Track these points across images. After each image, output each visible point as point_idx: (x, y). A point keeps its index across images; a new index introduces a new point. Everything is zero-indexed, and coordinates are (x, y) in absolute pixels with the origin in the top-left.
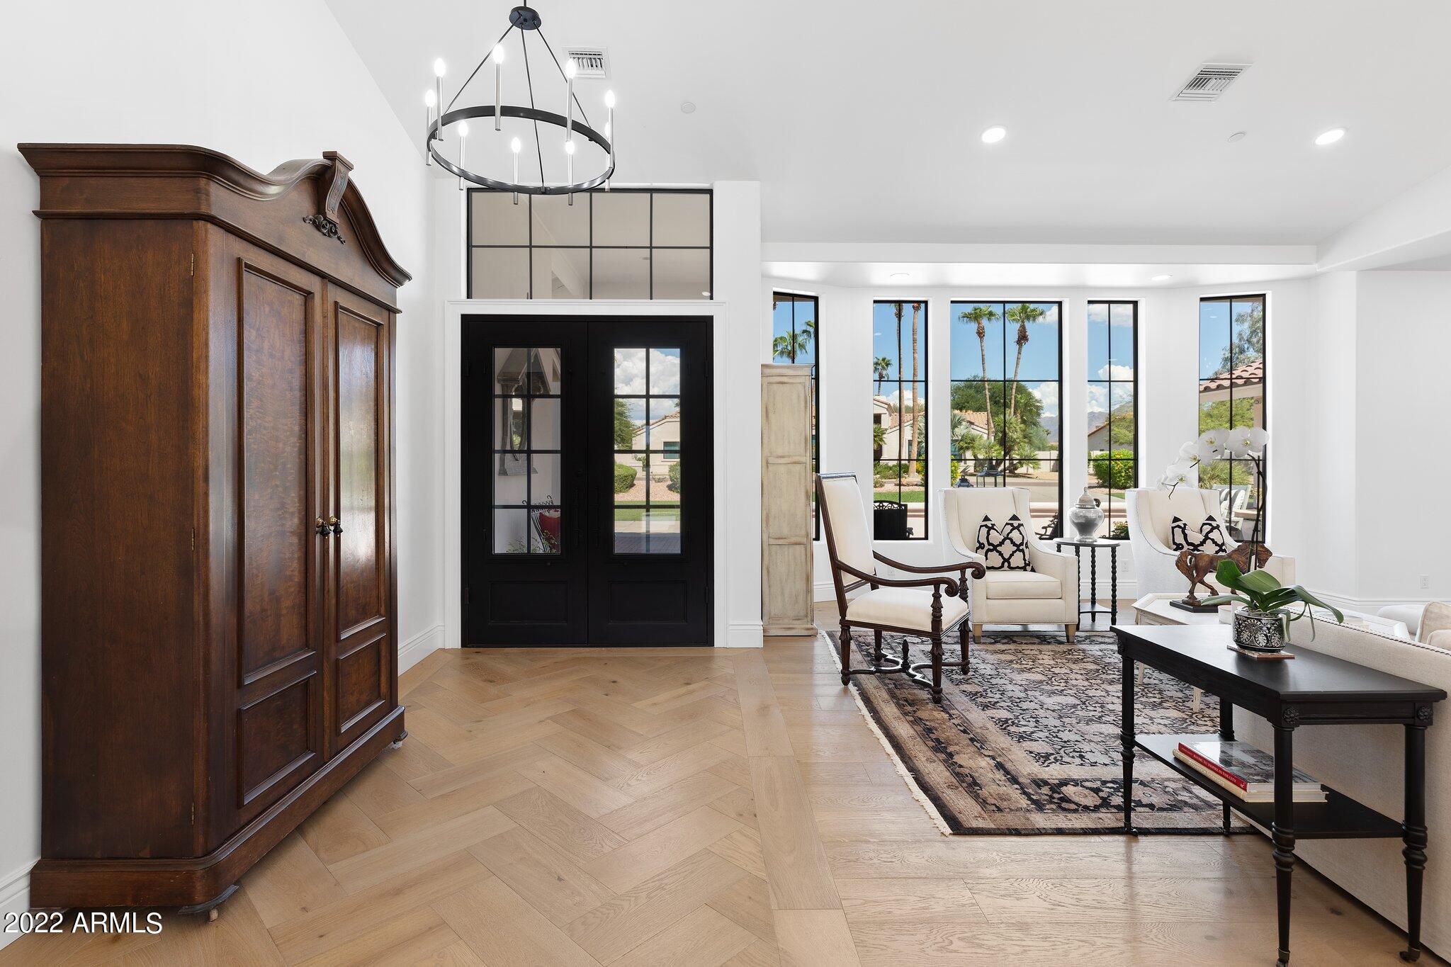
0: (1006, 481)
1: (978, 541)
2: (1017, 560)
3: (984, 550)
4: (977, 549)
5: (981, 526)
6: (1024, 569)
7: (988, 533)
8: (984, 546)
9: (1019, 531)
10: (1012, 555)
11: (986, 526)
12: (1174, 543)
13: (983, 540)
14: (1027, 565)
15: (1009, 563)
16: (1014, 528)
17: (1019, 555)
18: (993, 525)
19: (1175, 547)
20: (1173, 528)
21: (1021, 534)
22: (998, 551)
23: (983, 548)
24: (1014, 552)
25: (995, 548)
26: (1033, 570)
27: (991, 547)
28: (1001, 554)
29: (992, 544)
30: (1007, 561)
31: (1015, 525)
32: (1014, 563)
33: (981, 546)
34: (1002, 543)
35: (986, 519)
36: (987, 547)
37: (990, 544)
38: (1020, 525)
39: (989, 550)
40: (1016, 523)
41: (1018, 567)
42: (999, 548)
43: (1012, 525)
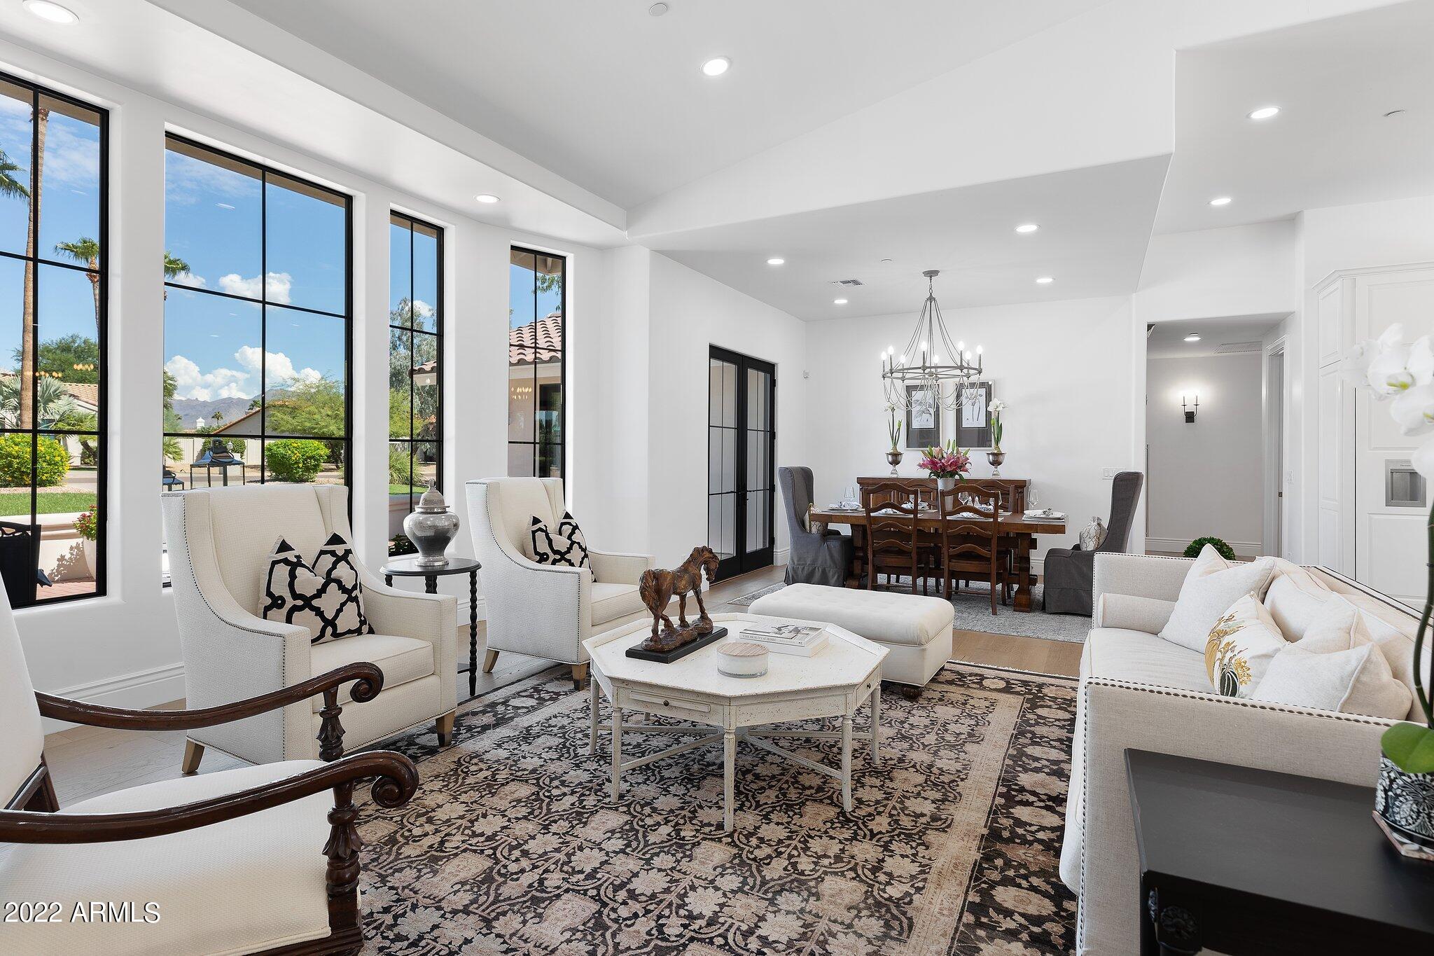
0: (229, 474)
1: (269, 594)
2: (348, 619)
3: (285, 610)
4: (267, 609)
5: (274, 563)
6: (358, 632)
7: (293, 576)
8: (284, 601)
9: (348, 563)
10: (339, 611)
11: (286, 561)
12: (537, 553)
13: (280, 589)
14: (363, 623)
15: (335, 627)
16: (339, 559)
17: (351, 607)
18: (298, 557)
19: (538, 558)
20: (534, 532)
21: (352, 568)
22: (313, 608)
23: (281, 606)
24: (343, 605)
25: (307, 602)
26: (371, 631)
27: (299, 603)
28: (319, 612)
29: (301, 597)
30: (331, 623)
31: (340, 552)
32: (343, 624)
33: (277, 602)
34: (321, 592)
35: (284, 547)
36: (290, 602)
37: (295, 596)
38: (348, 552)
39: (295, 609)
40: (340, 550)
41: (350, 632)
42: (315, 603)
43: (333, 553)
